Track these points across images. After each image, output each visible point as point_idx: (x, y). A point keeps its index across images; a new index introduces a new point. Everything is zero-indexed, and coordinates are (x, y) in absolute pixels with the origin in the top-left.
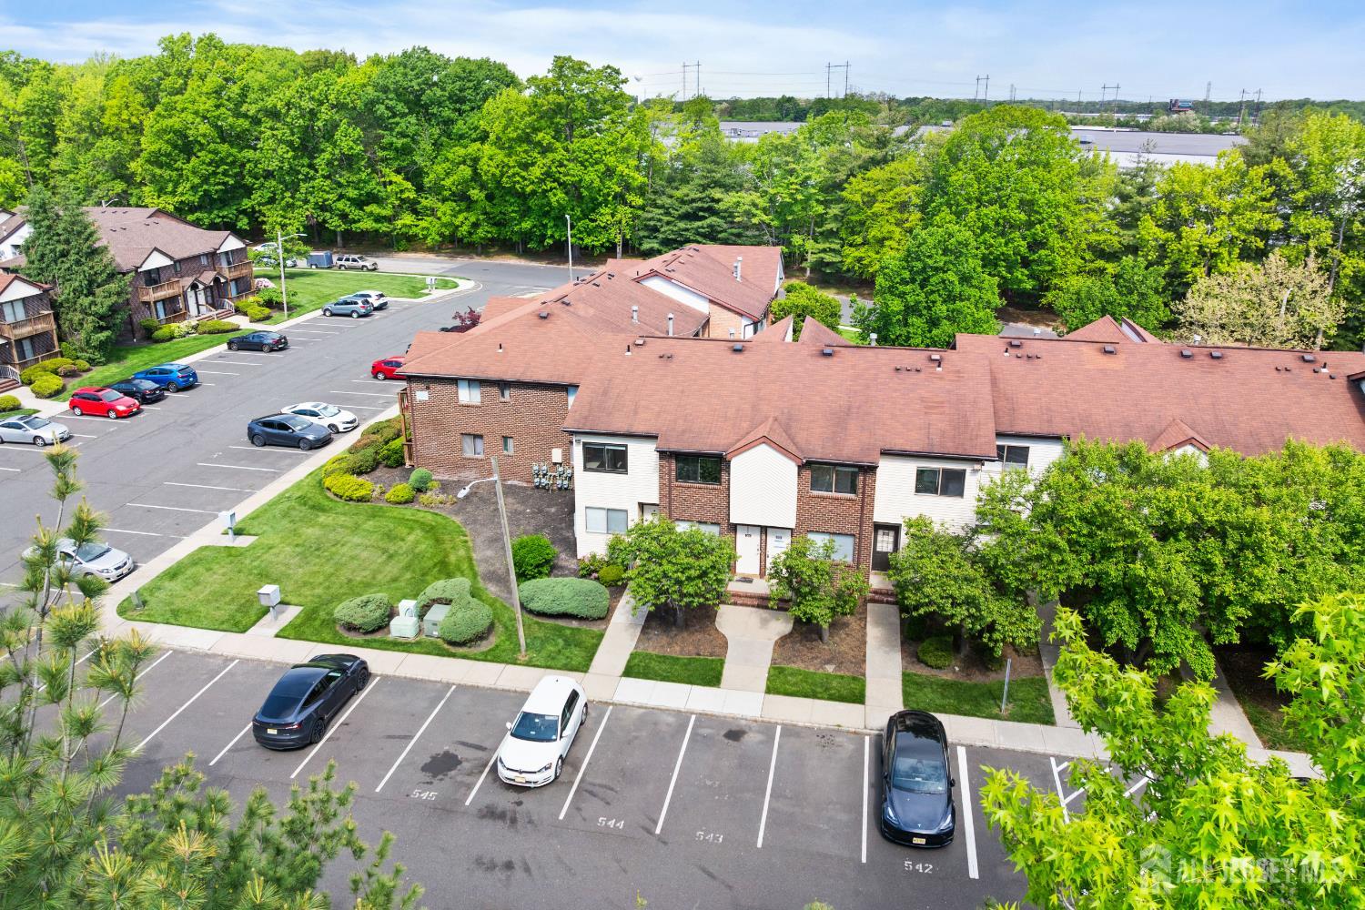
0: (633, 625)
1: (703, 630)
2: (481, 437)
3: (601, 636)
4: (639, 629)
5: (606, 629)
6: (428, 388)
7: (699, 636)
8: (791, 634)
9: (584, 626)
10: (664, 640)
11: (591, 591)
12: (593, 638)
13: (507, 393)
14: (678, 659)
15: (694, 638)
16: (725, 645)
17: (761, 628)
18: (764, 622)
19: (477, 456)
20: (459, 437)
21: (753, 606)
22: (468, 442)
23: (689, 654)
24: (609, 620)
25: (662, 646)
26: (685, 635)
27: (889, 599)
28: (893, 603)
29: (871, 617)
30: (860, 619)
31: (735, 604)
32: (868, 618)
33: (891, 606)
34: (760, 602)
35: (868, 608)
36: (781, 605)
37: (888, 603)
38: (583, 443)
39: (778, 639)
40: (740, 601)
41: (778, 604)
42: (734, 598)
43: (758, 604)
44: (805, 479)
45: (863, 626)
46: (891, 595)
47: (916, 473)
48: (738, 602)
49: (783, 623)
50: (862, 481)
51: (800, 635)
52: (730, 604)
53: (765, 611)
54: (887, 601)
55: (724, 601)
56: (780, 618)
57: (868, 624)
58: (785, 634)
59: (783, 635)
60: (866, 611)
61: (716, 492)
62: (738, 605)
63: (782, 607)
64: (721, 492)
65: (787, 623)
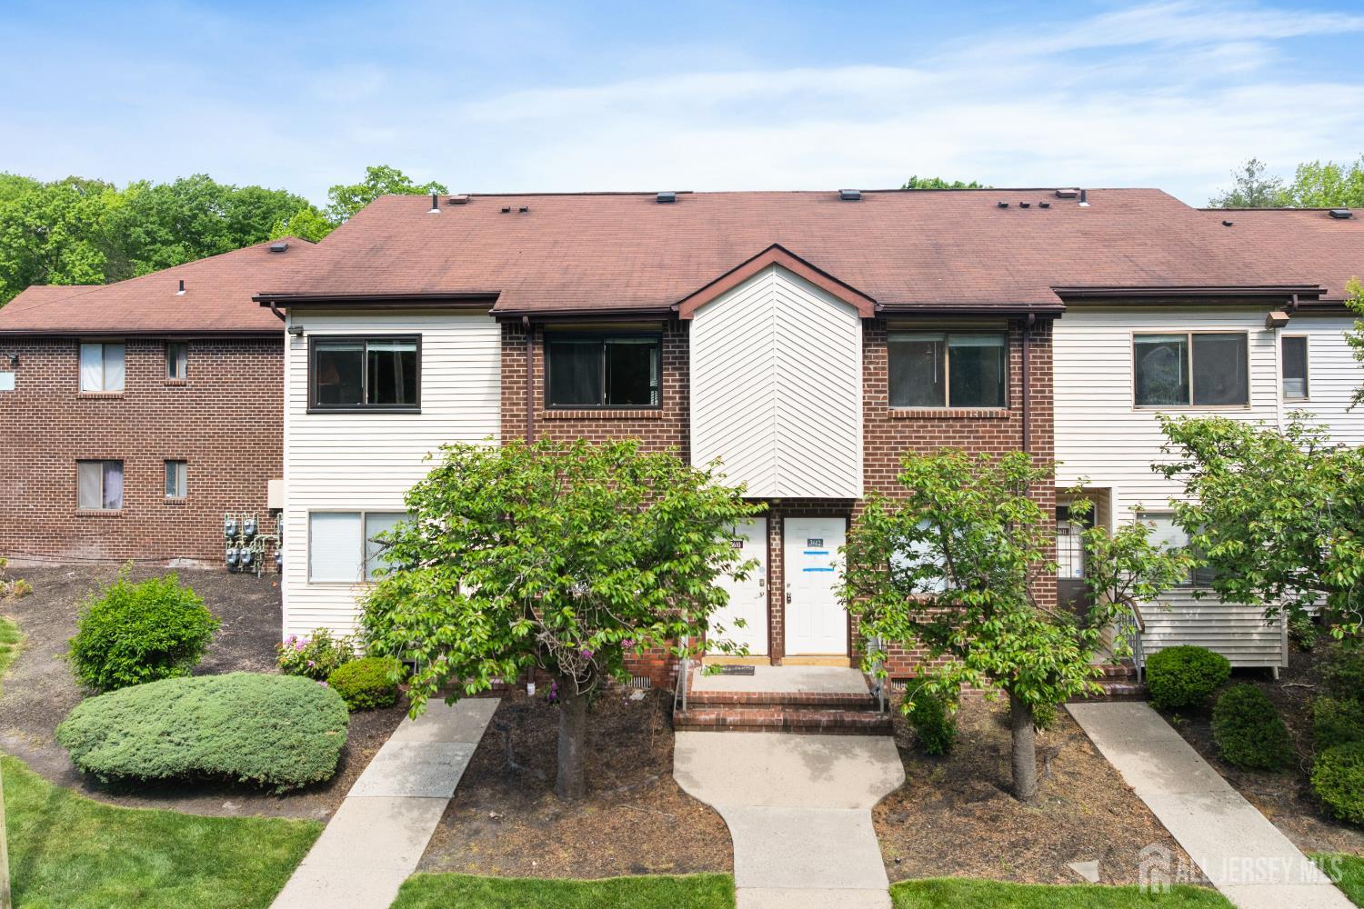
0: (417, 799)
1: (641, 794)
2: (118, 464)
3: (309, 837)
4: (438, 810)
5: (328, 818)
6: (16, 363)
7: (631, 813)
8: (907, 786)
9: (256, 813)
10: (518, 833)
11: (290, 703)
12: (277, 844)
13: (181, 365)
14: (570, 888)
15: (616, 821)
16: (720, 833)
17: (814, 778)
18: (818, 765)
19: (108, 510)
20: (70, 465)
21: (771, 727)
22: (92, 476)
23: (606, 868)
24: (343, 795)
25: (515, 854)
26: (589, 812)
27: (1118, 686)
28: (1130, 697)
29: (1097, 732)
30: (1072, 738)
31: (721, 726)
32: (1092, 736)
33: (1126, 704)
34: (791, 714)
35: (1073, 715)
36: (849, 717)
37: (1116, 696)
38: (309, 336)
39: (878, 805)
40: (733, 716)
41: (841, 716)
42: (716, 711)
43: (785, 720)
44: (877, 374)
45: (1092, 753)
46: (1118, 677)
47: (1131, 350)
48: (730, 719)
49: (873, 760)
50: (1016, 369)
51: (938, 784)
52: (706, 727)
53: (809, 737)
54: (1114, 690)
55: (687, 719)
56: (857, 751)
57: (1099, 747)
58: (892, 789)
59: (889, 792)
60: (1074, 720)
61: (648, 426)
62: (729, 730)
63: (854, 722)
64: (663, 426)
65: (883, 762)
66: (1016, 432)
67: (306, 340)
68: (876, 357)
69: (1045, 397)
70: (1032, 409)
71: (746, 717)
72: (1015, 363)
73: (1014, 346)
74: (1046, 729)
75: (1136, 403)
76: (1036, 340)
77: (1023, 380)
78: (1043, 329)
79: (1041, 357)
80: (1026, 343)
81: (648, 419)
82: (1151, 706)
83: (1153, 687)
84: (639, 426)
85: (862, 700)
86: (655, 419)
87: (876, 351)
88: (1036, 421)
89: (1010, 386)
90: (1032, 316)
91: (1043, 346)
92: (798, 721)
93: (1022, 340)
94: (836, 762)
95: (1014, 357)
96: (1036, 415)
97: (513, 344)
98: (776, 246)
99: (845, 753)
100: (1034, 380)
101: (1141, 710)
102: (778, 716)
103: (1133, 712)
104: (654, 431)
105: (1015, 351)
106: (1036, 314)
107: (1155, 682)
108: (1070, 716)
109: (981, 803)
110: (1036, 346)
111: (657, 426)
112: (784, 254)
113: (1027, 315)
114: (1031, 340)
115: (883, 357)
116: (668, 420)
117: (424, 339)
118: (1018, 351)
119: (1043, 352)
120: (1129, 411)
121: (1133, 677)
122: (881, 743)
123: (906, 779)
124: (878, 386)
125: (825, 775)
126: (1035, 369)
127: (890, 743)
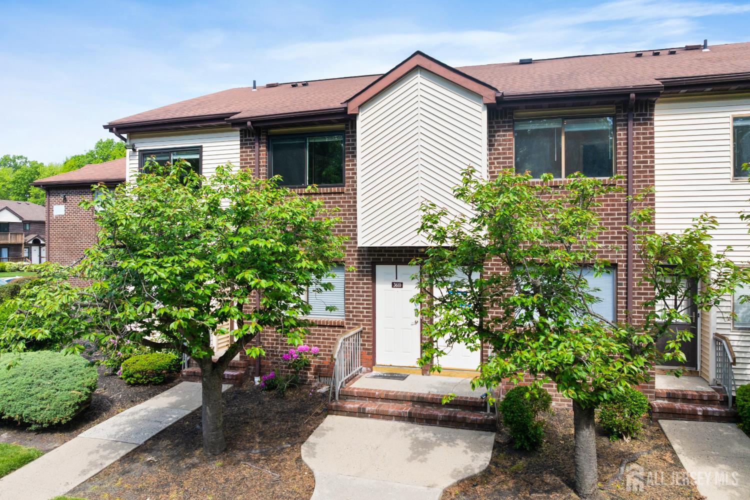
0: (118, 443)
1: (267, 456)
4: (125, 452)
6: (65, 200)
8: (486, 475)
15: (233, 474)
16: (306, 494)
17: (412, 459)
18: (421, 449)
21: (399, 417)
27: (709, 409)
28: (719, 419)
29: (681, 444)
30: (656, 447)
31: (361, 413)
32: (676, 447)
33: (717, 424)
34: (418, 409)
35: (664, 429)
36: (460, 414)
37: (707, 417)
38: (140, 151)
39: (453, 486)
40: (370, 407)
41: (456, 414)
42: (361, 402)
43: (410, 413)
44: (505, 154)
45: (672, 462)
46: (711, 401)
47: (731, 131)
48: (368, 409)
49: (468, 450)
50: (621, 144)
51: (515, 475)
52: (351, 413)
53: (426, 427)
54: (705, 412)
55: (337, 406)
56: (459, 442)
57: (681, 457)
58: (471, 474)
59: (466, 476)
60: (664, 433)
61: (335, 198)
62: (367, 417)
63: (464, 418)
64: (345, 198)
65: (476, 451)
66: (621, 196)
67: (137, 153)
68: (504, 140)
69: (647, 167)
70: (634, 177)
71: (381, 408)
72: (621, 139)
73: (620, 125)
74: (632, 438)
75: (735, 175)
76: (639, 120)
77: (627, 153)
78: (646, 110)
79: (644, 134)
80: (630, 123)
81: (335, 193)
82: (739, 428)
83: (742, 410)
84: (329, 198)
85: (475, 402)
86: (339, 193)
87: (504, 136)
88: (639, 186)
89: (616, 159)
90: (633, 96)
91: (646, 124)
92: (420, 414)
93: (627, 120)
94: (436, 448)
95: (620, 135)
96: (639, 181)
97: (247, 144)
98: (418, 53)
99: (448, 442)
100: (637, 153)
101: (729, 430)
102: (406, 408)
103: (720, 430)
104: (339, 202)
105: (620, 130)
106: (636, 94)
107: (743, 406)
108: (662, 430)
109: (545, 495)
110: (640, 124)
111: (341, 198)
112: (424, 58)
113: (628, 95)
114: (634, 120)
115: (510, 140)
116: (349, 194)
117: (204, 149)
118: (623, 130)
119: (645, 129)
120: (728, 182)
121: (724, 402)
122: (483, 437)
123: (488, 467)
124: (505, 163)
125: (421, 457)
126: (639, 143)
127: (490, 438)
